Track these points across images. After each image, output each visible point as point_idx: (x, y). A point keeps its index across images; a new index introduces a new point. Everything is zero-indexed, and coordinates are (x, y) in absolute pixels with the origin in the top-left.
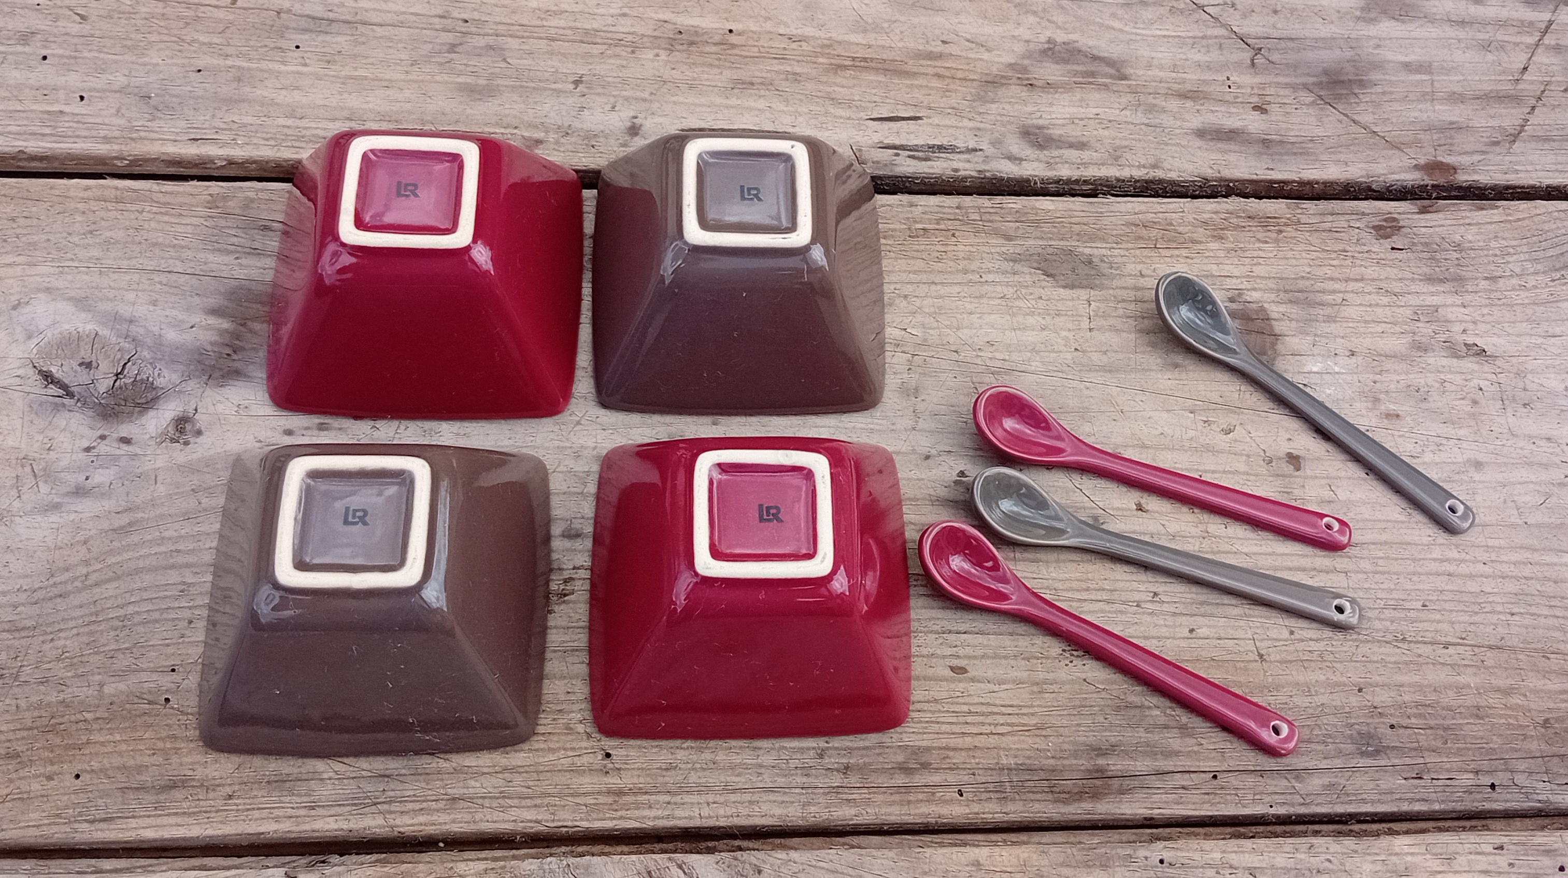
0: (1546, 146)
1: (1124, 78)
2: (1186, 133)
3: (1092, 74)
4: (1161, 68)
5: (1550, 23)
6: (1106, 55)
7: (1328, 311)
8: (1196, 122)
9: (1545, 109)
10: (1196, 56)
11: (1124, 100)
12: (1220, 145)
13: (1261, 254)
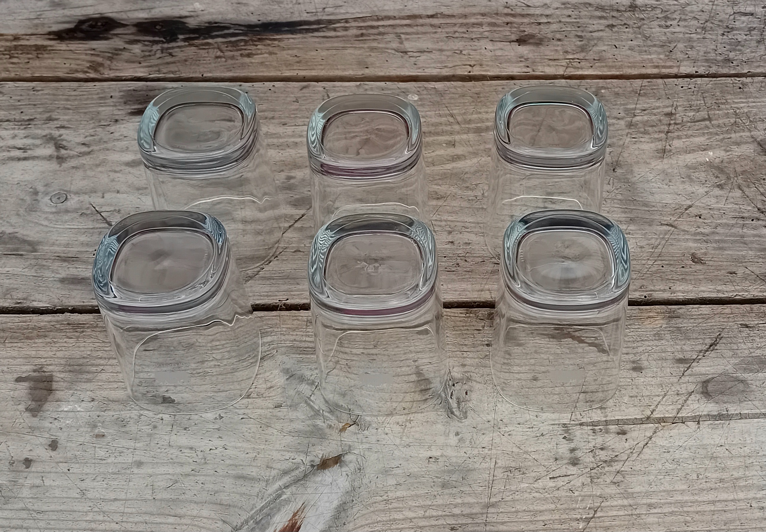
0: (268, 282)
1: (35, 251)
2: (55, 280)
3: (17, 250)
4: (59, 245)
5: (303, 216)
6: (31, 239)
7: (89, 376)
8: (63, 274)
9: (277, 262)
10: (83, 238)
11: (28, 263)
12: (72, 286)
13: (65, 345)
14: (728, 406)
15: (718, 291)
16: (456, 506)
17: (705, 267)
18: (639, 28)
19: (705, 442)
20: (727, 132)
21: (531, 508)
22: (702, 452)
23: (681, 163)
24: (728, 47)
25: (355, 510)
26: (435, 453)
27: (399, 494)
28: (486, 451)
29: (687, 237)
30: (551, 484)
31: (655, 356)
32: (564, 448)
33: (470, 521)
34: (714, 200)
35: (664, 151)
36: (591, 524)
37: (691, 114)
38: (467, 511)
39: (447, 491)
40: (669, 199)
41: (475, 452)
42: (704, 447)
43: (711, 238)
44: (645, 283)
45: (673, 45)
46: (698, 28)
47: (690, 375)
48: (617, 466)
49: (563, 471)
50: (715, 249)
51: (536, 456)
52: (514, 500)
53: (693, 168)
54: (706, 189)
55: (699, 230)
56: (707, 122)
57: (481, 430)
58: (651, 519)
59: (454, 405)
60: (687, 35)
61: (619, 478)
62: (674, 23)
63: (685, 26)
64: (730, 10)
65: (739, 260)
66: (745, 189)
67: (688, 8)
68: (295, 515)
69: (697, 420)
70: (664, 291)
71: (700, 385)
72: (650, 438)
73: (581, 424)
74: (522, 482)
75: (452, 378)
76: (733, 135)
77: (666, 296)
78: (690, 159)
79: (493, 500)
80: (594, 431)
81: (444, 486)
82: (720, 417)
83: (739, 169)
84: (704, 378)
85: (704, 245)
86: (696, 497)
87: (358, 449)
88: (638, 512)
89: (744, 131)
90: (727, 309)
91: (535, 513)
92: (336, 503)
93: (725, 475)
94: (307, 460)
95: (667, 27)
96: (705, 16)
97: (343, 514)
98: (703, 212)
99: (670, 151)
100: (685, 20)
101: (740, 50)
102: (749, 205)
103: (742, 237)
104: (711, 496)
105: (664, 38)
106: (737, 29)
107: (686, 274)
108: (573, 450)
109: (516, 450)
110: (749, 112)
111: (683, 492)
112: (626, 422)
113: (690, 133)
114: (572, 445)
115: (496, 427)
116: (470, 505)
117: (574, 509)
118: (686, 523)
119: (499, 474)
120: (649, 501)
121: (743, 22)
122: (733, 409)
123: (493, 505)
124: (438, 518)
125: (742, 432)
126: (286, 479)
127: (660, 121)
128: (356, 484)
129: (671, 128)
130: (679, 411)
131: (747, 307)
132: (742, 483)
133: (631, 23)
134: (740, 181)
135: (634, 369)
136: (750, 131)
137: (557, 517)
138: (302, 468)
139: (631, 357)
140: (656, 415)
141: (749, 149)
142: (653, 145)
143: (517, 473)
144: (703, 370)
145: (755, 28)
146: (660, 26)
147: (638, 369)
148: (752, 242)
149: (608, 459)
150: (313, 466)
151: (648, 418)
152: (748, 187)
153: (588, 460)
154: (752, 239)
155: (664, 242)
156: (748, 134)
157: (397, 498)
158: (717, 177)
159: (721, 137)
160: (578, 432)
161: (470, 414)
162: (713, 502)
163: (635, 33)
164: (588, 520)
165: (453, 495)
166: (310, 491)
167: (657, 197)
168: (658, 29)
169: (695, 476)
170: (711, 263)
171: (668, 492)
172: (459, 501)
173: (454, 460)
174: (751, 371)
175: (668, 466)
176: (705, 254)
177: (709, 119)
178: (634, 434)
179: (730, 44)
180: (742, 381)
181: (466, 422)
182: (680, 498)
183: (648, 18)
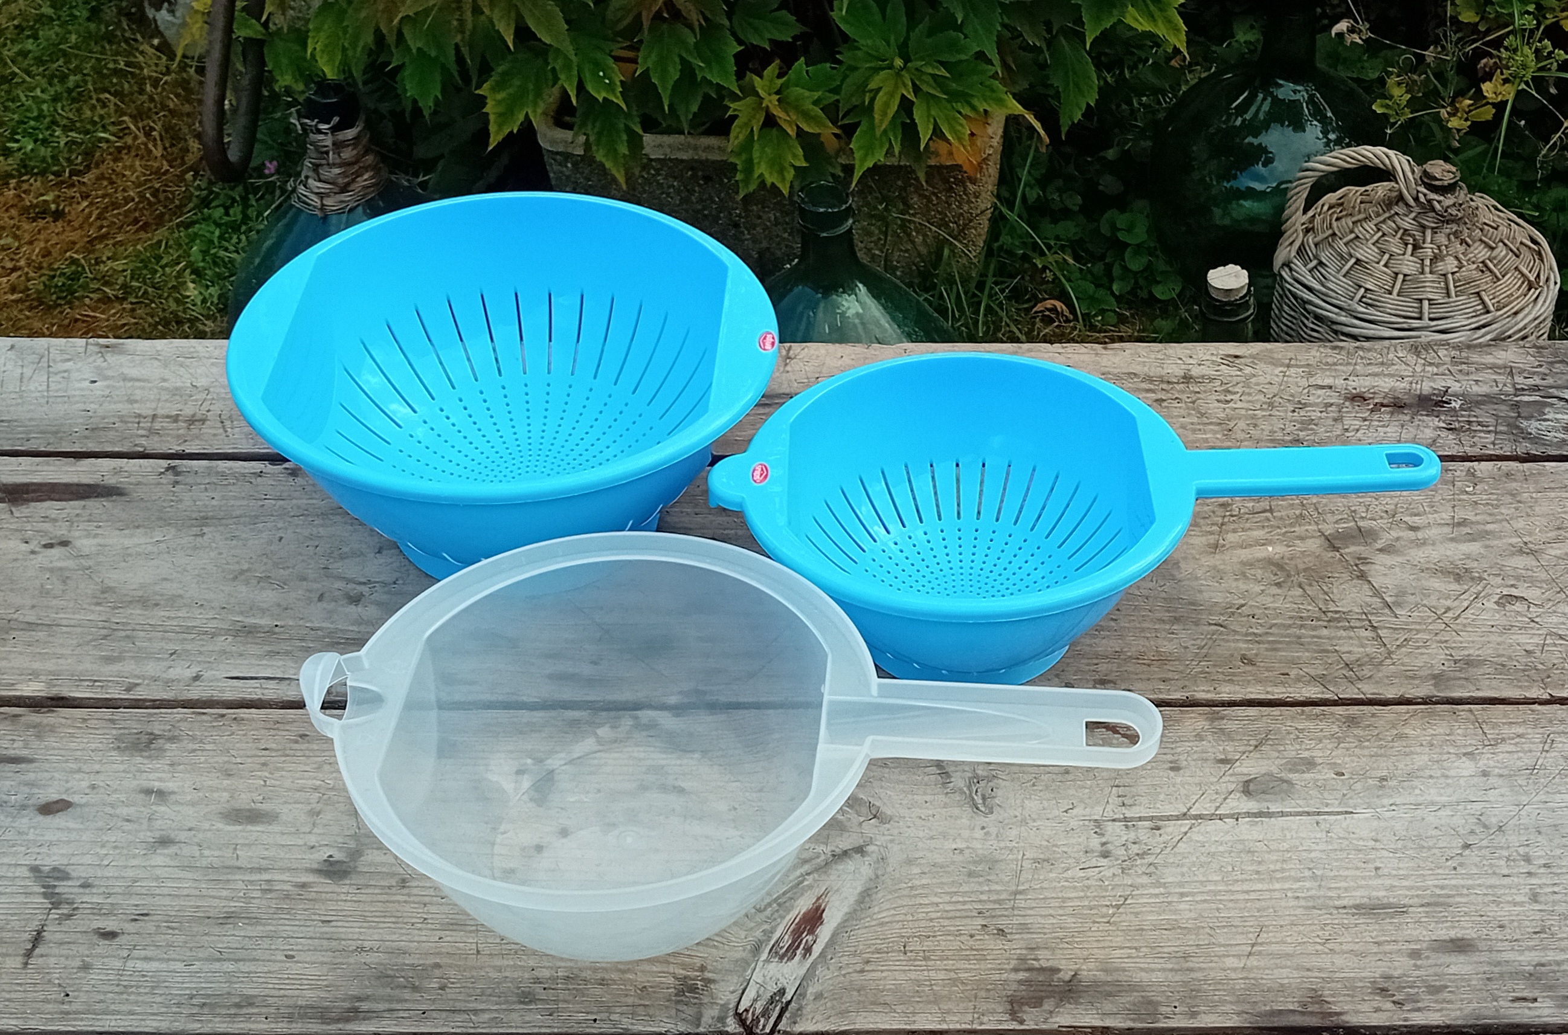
14: (1269, 805)
15: (1268, 693)
16: (982, 893)
17: (1255, 668)
18: (1193, 402)
19: (1242, 838)
20: (1291, 525)
21: (1060, 895)
22: (1241, 847)
23: (1235, 560)
24: (1298, 426)
25: (880, 895)
26: (960, 845)
27: (924, 882)
28: (1014, 844)
29: (1237, 637)
30: (1082, 874)
31: (1195, 756)
32: (1095, 842)
33: (997, 906)
34: (1271, 599)
35: (1216, 546)
36: (1121, 910)
37: (1250, 505)
38: (994, 897)
39: (972, 880)
40: (1219, 598)
41: (1002, 845)
42: (1242, 841)
43: (1264, 638)
44: (1187, 683)
45: (1232, 424)
46: (1265, 403)
47: (1231, 775)
48: (1150, 859)
49: (1094, 863)
50: (1267, 650)
51: (1065, 849)
52: (1042, 888)
53: (1250, 564)
54: (1263, 588)
55: (1251, 630)
56: (1268, 514)
57: (1007, 824)
58: (1182, 906)
59: (979, 800)
60: (1251, 412)
61: (1152, 869)
62: (1236, 397)
63: (1249, 402)
64: (1304, 383)
65: (1293, 662)
66: (1306, 587)
67: (1253, 380)
68: (818, 899)
69: (1236, 817)
70: (1208, 691)
71: (1241, 784)
72: (1186, 833)
73: (1114, 820)
74: (1051, 871)
75: (976, 776)
76: (1297, 529)
77: (1209, 696)
78: (1245, 554)
79: (1021, 888)
80: (1127, 827)
81: (970, 874)
82: (1260, 814)
83: (1301, 566)
84: (1246, 778)
85: (1256, 646)
86: (1230, 888)
87: (880, 840)
88: (1169, 899)
89: (1310, 524)
90: (1276, 711)
91: (1064, 900)
92: (859, 889)
93: (1261, 868)
94: (828, 850)
95: (1228, 402)
96: (1275, 389)
97: (867, 899)
98: (1258, 612)
99: (1224, 546)
100: (1249, 394)
101: (1312, 429)
102: (1309, 604)
103: (1300, 638)
104: (1246, 887)
105: (1223, 415)
106: (1311, 405)
107: (1234, 674)
108: (1103, 844)
109: (1045, 843)
110: (1319, 503)
111: (1216, 882)
112: (1161, 818)
113: (1248, 525)
114: (1104, 840)
115: (1024, 822)
116: (998, 892)
117: (1104, 897)
118: (1218, 909)
119: (1027, 864)
120: (1182, 890)
121: (1319, 397)
122: (1273, 808)
123: (1021, 893)
124: (964, 903)
125: (1283, 829)
126: (807, 868)
127: (1214, 512)
128: (880, 873)
129: (1226, 520)
130: (1217, 808)
131: (1299, 709)
132: (1279, 875)
133: (1184, 397)
134: (1301, 579)
135: (1172, 769)
136: (1317, 524)
137: (1086, 903)
138: (823, 857)
139: (1170, 757)
140: (1193, 812)
141: (1314, 545)
142: (1204, 539)
143: (1046, 863)
144: (1245, 771)
145: (1332, 404)
146: (1218, 401)
147: (1176, 769)
148: (1309, 643)
149: (1140, 852)
150: (834, 856)
151: (1185, 814)
152: (1311, 585)
153: (1119, 853)
154: (1309, 640)
155: (1210, 642)
156: (1315, 527)
157: (923, 886)
158: (1276, 574)
159: (1284, 530)
160: (1110, 827)
161: (996, 809)
162: (1247, 892)
163: (1188, 408)
164: (1118, 907)
165: (980, 884)
166: (832, 878)
167: (1206, 595)
168: (1217, 404)
169: (1230, 869)
170: (1262, 664)
171: (1202, 882)
172: (987, 888)
173: (980, 852)
174: (1297, 771)
175: (1203, 859)
176: (1256, 655)
177: (1271, 511)
178: (1169, 830)
179: (1302, 423)
180: (1286, 781)
181: (992, 817)
182: (1212, 888)
183: (1205, 392)
